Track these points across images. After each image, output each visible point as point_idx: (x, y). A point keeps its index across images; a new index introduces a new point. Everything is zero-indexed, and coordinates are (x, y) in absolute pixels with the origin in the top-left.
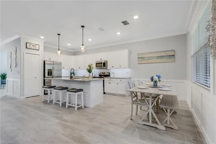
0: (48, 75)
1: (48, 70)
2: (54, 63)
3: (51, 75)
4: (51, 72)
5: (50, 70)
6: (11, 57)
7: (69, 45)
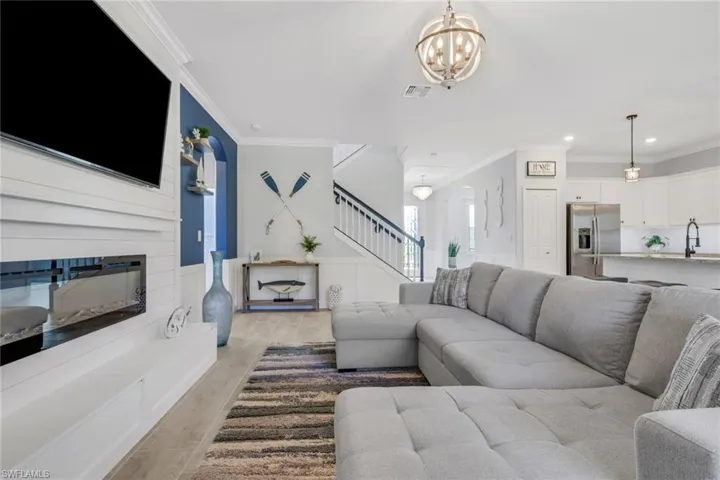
0: (580, 247)
1: (582, 230)
2: (596, 210)
3: (588, 246)
4: (588, 237)
5: (584, 230)
6: (486, 204)
7: (651, 140)
